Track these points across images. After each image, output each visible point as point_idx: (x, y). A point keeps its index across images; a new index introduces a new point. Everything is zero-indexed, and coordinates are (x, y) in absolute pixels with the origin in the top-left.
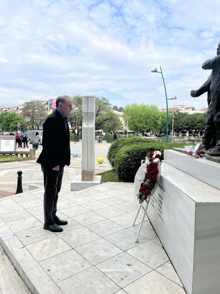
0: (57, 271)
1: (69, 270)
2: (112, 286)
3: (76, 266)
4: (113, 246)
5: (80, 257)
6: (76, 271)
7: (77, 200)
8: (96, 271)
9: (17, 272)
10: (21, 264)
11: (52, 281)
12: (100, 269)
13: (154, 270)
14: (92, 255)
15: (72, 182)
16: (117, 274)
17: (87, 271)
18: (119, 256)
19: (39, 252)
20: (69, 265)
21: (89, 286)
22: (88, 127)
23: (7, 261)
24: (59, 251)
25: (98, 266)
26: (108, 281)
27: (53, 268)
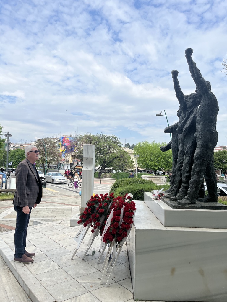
0: (47, 281)
1: (55, 281)
2: (83, 290)
3: (61, 278)
4: (92, 267)
5: (65, 273)
6: (60, 281)
7: (73, 233)
8: (74, 282)
9: (18, 283)
10: (21, 276)
11: (42, 286)
12: (78, 281)
13: (117, 282)
14: (74, 272)
15: (71, 219)
16: (89, 284)
17: (68, 282)
18: (94, 273)
19: (36, 269)
20: (56, 277)
21: (67, 289)
22: (88, 170)
23: (12, 276)
24: (51, 268)
25: (77, 279)
26: (81, 287)
27: (44, 279)
